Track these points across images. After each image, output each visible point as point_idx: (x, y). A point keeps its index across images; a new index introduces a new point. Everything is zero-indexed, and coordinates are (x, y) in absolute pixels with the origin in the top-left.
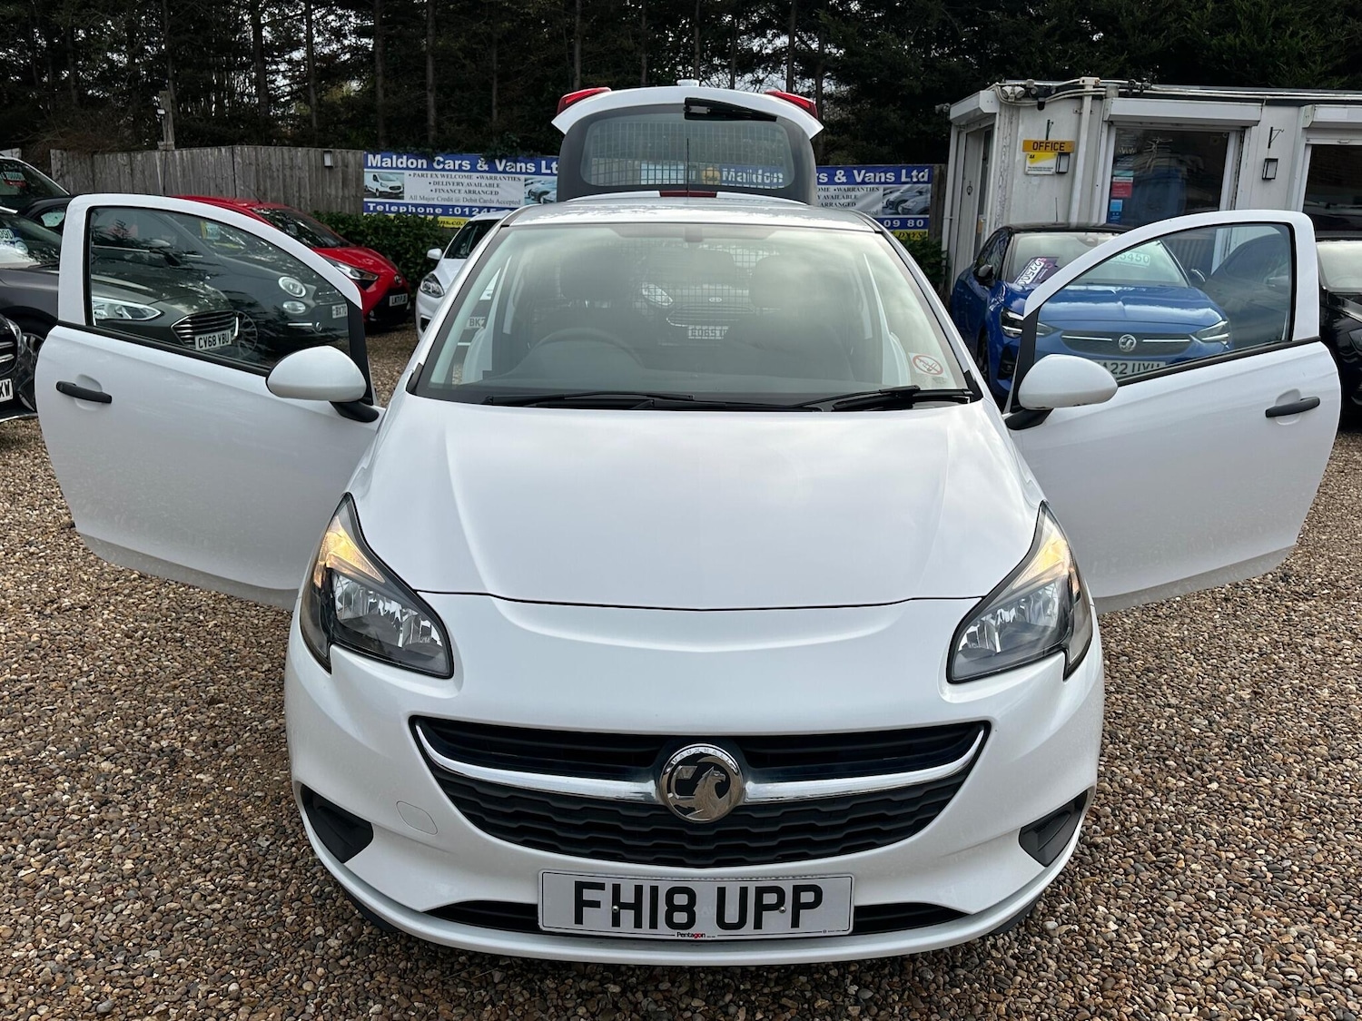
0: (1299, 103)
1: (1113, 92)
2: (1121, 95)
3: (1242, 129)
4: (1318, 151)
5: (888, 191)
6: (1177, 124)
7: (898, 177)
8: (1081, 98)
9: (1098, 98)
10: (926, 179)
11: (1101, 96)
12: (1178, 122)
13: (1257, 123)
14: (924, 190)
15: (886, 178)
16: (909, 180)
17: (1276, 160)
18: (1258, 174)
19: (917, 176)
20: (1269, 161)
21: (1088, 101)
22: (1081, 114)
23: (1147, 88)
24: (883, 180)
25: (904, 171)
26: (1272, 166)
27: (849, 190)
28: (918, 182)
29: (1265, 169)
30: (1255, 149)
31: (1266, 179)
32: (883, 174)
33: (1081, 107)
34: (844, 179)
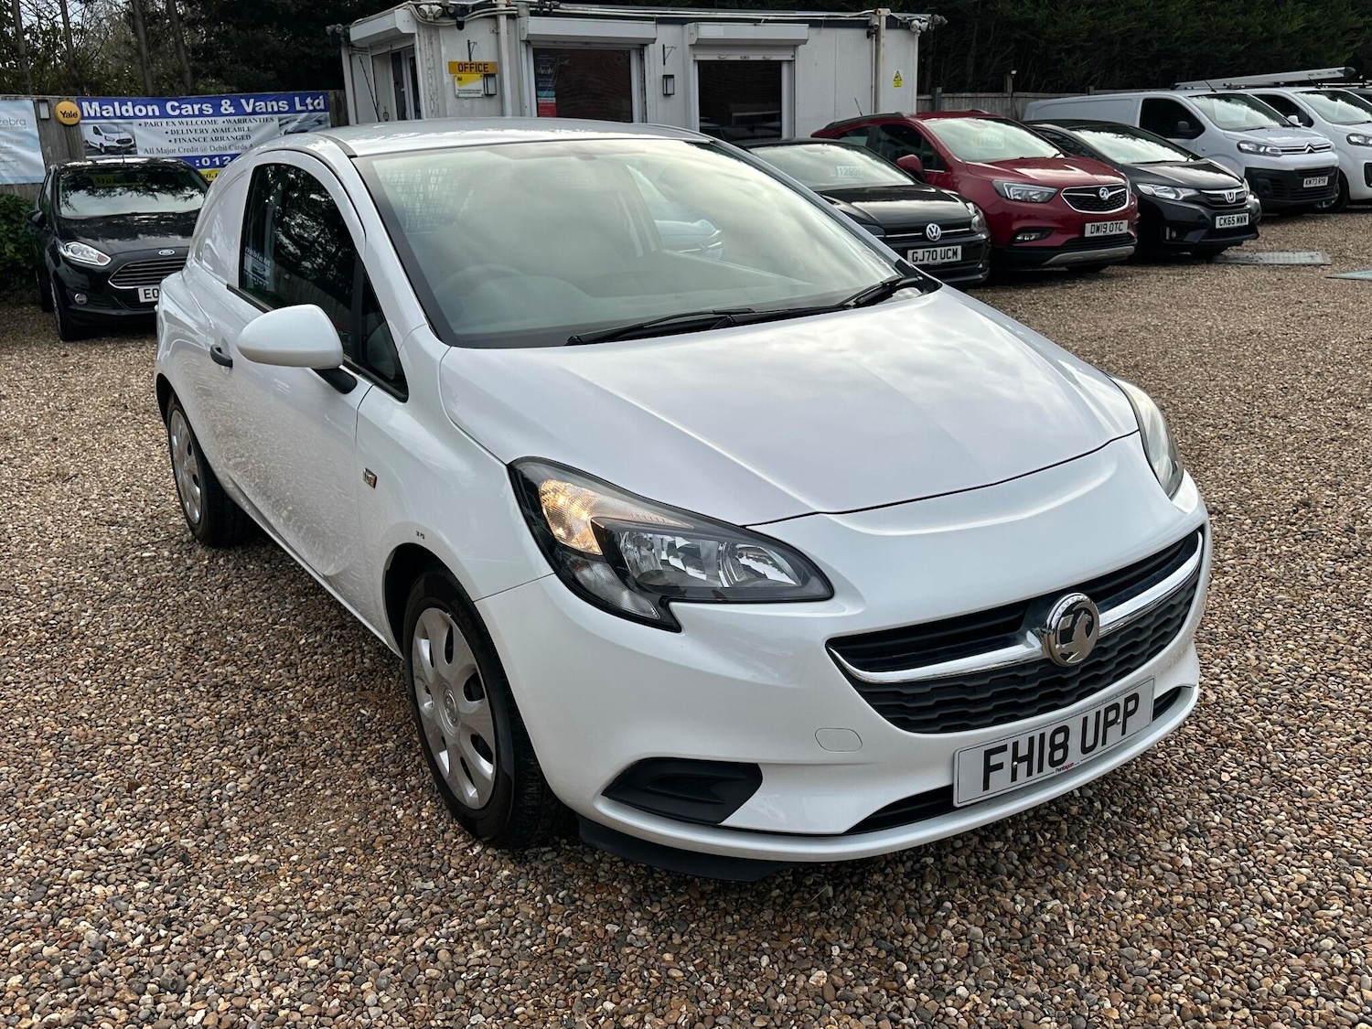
0: (682, 21)
1: (525, 12)
2: (533, 14)
3: (642, 46)
4: (704, 67)
5: (284, 121)
6: (586, 43)
7: (292, 106)
8: (495, 18)
10: (322, 106)
11: (514, 15)
12: (587, 41)
13: (653, 41)
14: (322, 119)
15: (279, 107)
16: (304, 108)
17: (672, 76)
18: (660, 93)
19: (312, 104)
20: (666, 77)
21: (503, 20)
22: (497, 34)
23: (557, 7)
24: (276, 109)
25: (297, 99)
26: (670, 82)
27: (239, 121)
28: (315, 110)
29: (665, 86)
30: (654, 67)
31: (667, 95)
32: (274, 103)
33: (497, 27)
34: (231, 110)
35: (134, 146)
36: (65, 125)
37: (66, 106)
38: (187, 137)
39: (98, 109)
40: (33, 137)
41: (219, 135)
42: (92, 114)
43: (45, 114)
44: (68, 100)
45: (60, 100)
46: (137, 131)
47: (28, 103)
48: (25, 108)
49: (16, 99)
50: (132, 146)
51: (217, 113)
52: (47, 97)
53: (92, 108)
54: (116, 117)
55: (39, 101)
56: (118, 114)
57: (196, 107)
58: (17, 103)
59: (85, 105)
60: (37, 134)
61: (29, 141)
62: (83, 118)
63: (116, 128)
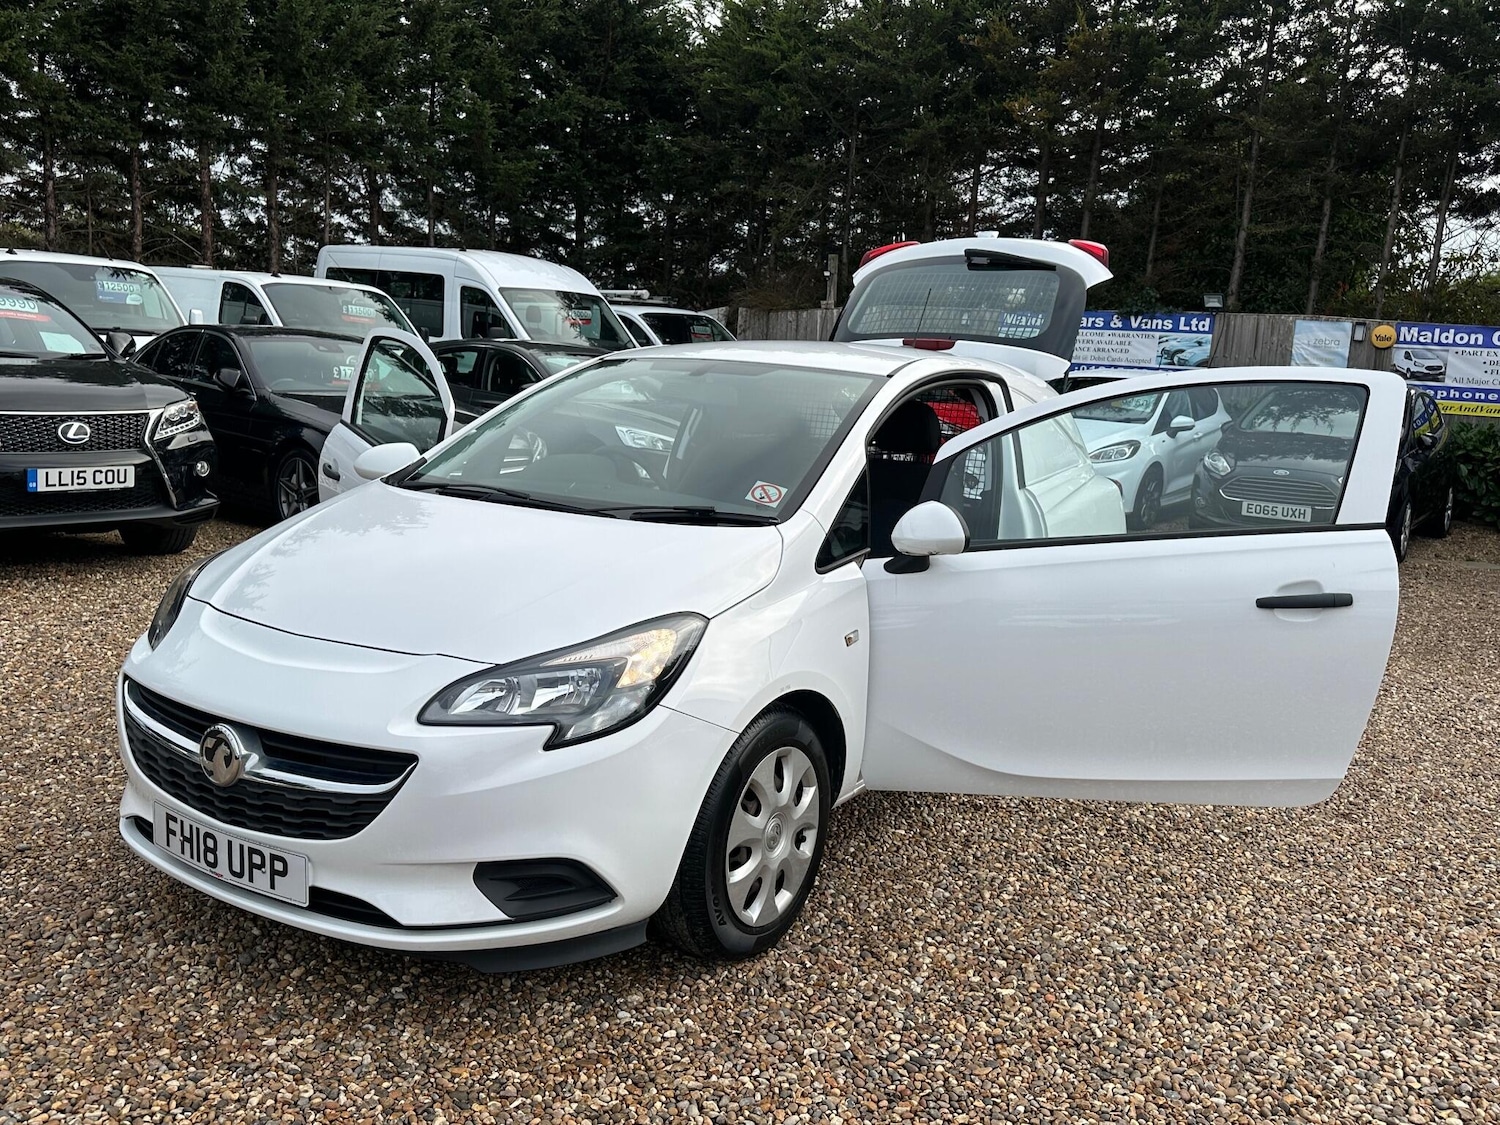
35: (1443, 374)
36: (1377, 348)
37: (1385, 330)
39: (1416, 335)
40: (1342, 356)
42: (1408, 339)
43: (1359, 336)
44: (1388, 324)
45: (1380, 324)
46: (1451, 358)
47: (1348, 325)
48: (1344, 330)
49: (1338, 320)
50: (1441, 374)
52: (1368, 321)
53: (1409, 333)
54: (1433, 343)
55: (1357, 324)
56: (1436, 340)
58: (1337, 324)
59: (1404, 330)
60: (1347, 355)
61: (1338, 360)
62: (1398, 342)
63: (1430, 355)
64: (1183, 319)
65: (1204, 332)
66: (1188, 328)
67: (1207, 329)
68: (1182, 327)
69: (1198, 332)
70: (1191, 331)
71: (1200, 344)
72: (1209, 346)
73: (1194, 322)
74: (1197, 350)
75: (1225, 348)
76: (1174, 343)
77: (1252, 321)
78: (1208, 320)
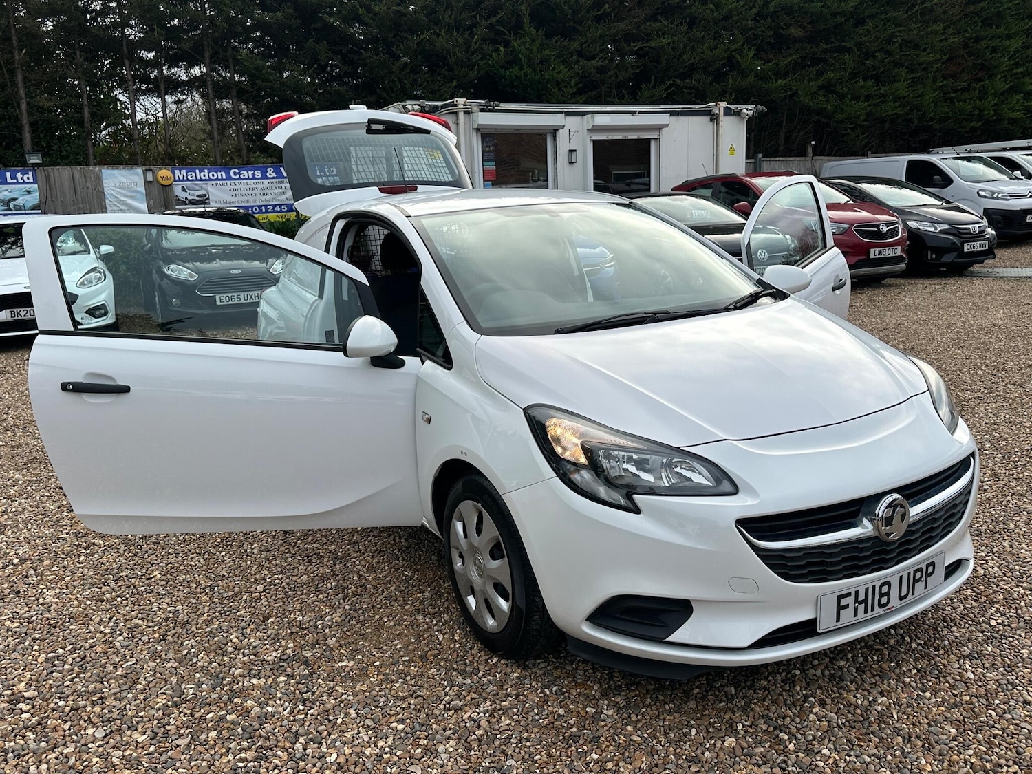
0: (582, 114)
1: (475, 109)
2: (482, 110)
3: (554, 131)
4: (596, 143)
6: (517, 130)
8: (456, 113)
9: (467, 113)
11: (469, 111)
12: (518, 128)
13: (563, 127)
17: (575, 151)
18: (566, 162)
20: (571, 151)
21: (461, 115)
22: (457, 124)
23: (497, 106)
26: (574, 154)
27: (279, 182)
29: (570, 157)
30: (563, 144)
31: (571, 163)
33: (457, 120)
34: (274, 175)
35: (208, 199)
36: (163, 185)
37: (164, 173)
38: (243, 193)
39: (185, 175)
40: (141, 193)
41: (265, 192)
42: (181, 178)
43: (150, 178)
44: (165, 168)
45: (160, 169)
46: (210, 189)
47: (140, 171)
48: (138, 174)
49: (132, 168)
50: (207, 199)
51: (264, 177)
52: (152, 167)
53: (181, 174)
54: (197, 180)
55: (147, 170)
56: (198, 178)
57: (250, 173)
58: (132, 171)
59: (177, 172)
60: (144, 192)
61: (139, 196)
62: (175, 180)
63: (197, 187)
64: (8, 174)
65: (30, 183)
66: (15, 181)
67: (31, 180)
68: (9, 180)
69: (25, 183)
70: (18, 183)
71: (29, 192)
72: (37, 194)
73: (19, 175)
74: (28, 197)
75: (51, 195)
76: (6, 193)
77: (67, 172)
78: (30, 173)
